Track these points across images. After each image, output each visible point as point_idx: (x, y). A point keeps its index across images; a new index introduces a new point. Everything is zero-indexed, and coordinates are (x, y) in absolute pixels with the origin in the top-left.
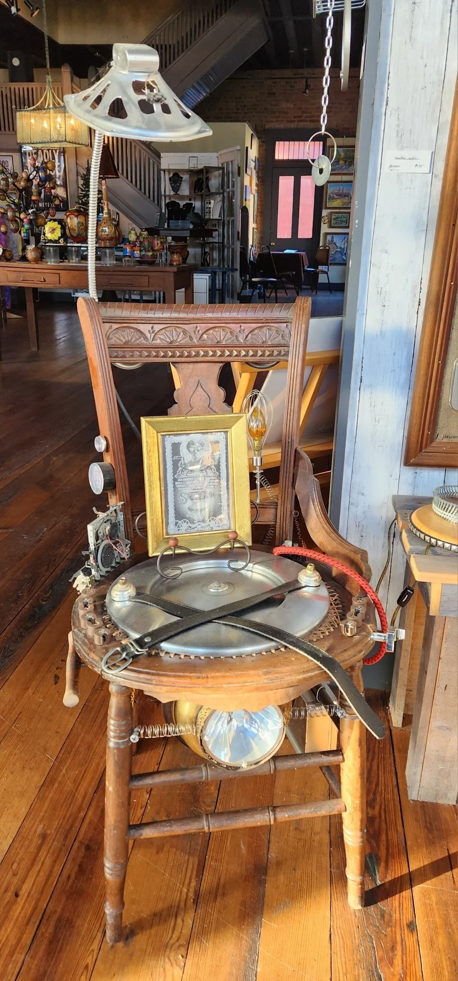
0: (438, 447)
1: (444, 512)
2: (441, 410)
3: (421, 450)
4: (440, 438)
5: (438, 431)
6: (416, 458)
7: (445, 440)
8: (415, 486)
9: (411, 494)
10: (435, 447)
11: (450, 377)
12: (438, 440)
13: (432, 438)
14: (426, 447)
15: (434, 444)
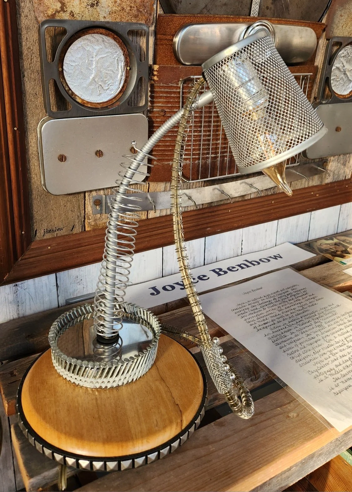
0: (39, 248)
1: (74, 376)
2: (33, 196)
3: (16, 259)
4: (40, 235)
5: (36, 227)
6: (12, 273)
7: (48, 236)
8: (18, 303)
9: (16, 316)
10: (36, 249)
11: (35, 148)
12: (37, 238)
13: (29, 238)
14: (23, 253)
15: (33, 246)
